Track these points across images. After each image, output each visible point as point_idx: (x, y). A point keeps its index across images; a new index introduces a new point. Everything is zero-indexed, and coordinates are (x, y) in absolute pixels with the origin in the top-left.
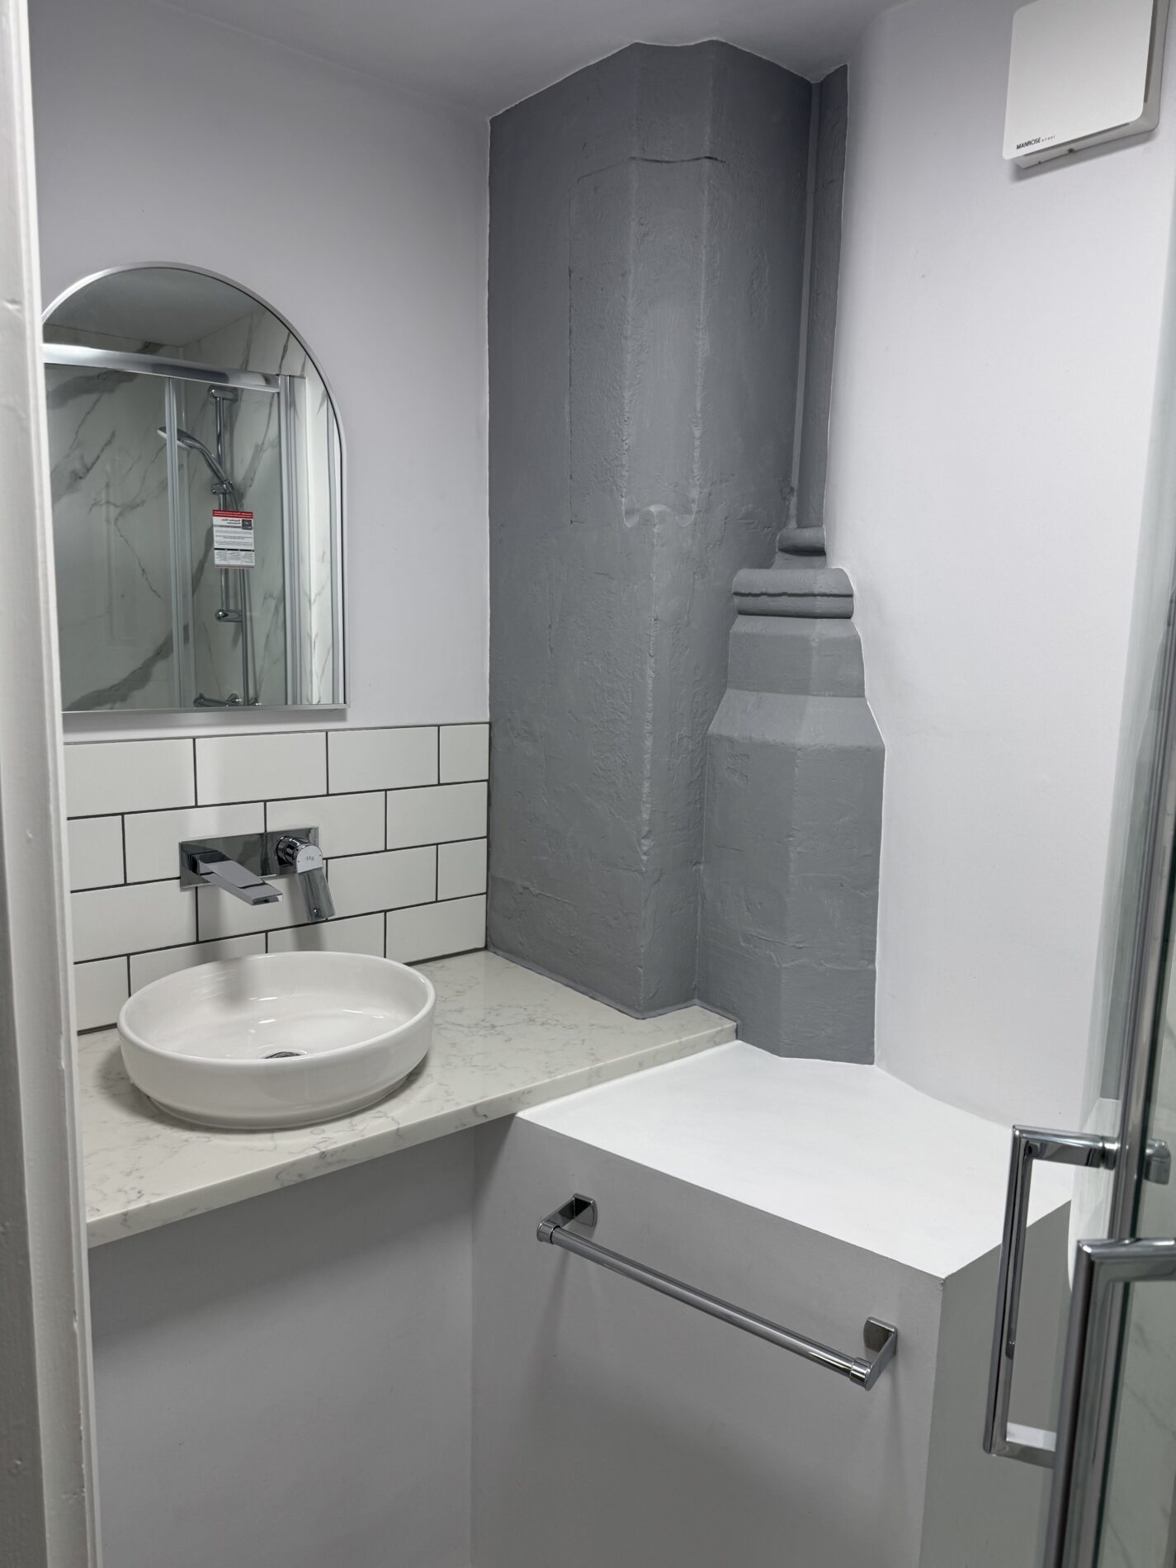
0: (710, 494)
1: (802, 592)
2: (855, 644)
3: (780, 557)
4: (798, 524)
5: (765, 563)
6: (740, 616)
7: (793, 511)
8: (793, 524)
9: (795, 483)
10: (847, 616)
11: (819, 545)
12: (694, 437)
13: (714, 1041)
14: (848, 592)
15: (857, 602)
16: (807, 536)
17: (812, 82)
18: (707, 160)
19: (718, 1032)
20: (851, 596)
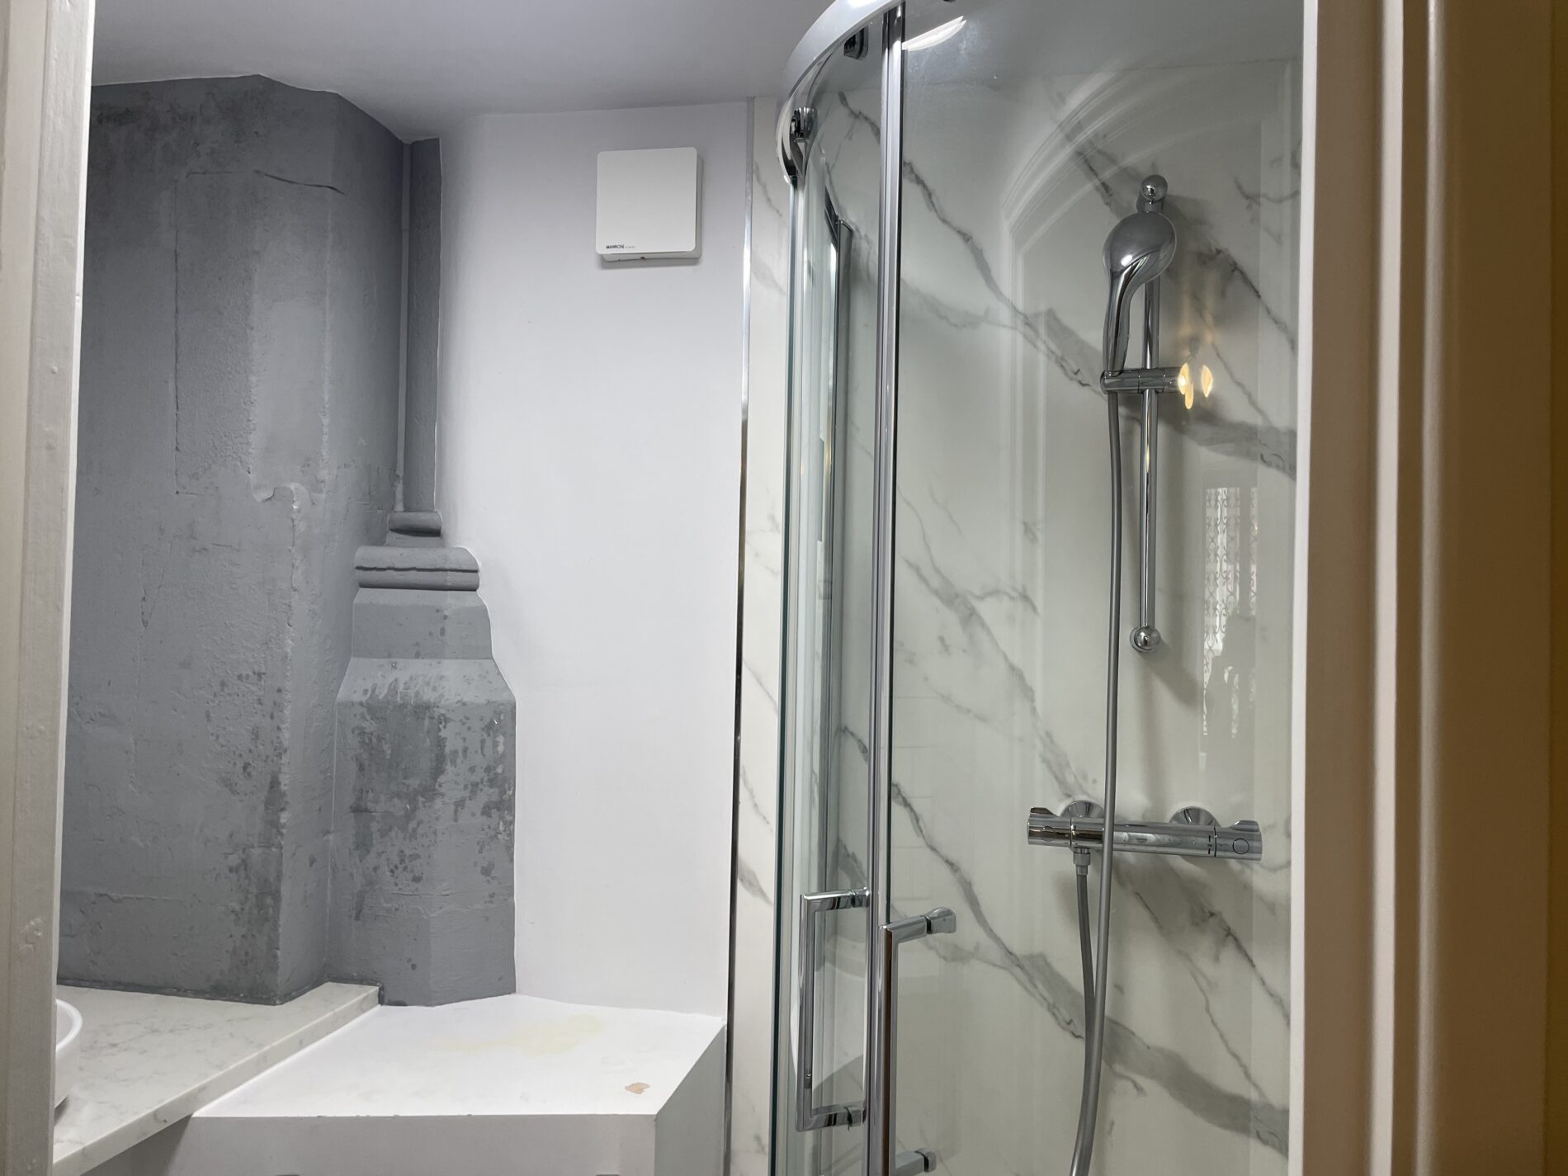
0: (337, 476)
1: (433, 567)
2: (482, 613)
3: (393, 537)
4: (405, 506)
5: (380, 542)
6: (361, 589)
7: (399, 496)
8: (400, 507)
9: (400, 472)
10: (473, 589)
11: (435, 527)
12: (323, 425)
13: (361, 1009)
14: (474, 568)
15: (484, 578)
16: (421, 518)
17: (404, 142)
18: (330, 189)
19: (365, 999)
20: (476, 571)
